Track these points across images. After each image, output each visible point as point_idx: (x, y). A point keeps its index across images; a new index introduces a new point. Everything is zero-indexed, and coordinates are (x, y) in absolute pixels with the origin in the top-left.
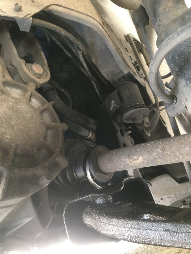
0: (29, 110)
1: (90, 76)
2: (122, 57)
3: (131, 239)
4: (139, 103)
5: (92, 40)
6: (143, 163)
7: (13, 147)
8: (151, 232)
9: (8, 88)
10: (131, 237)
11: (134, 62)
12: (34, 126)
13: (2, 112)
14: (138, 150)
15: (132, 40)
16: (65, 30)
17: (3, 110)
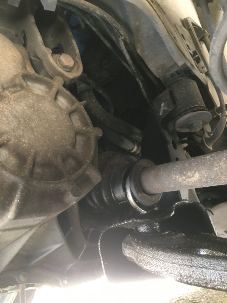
0: (54, 110)
1: (135, 72)
2: (175, 43)
3: (182, 278)
4: (197, 105)
5: (137, 23)
6: (199, 181)
7: (32, 154)
8: (208, 272)
9: (29, 83)
10: (181, 276)
11: (193, 52)
12: (59, 130)
13: (20, 110)
14: (194, 164)
15: (191, 25)
16: (100, 9)
17: (21, 108)
